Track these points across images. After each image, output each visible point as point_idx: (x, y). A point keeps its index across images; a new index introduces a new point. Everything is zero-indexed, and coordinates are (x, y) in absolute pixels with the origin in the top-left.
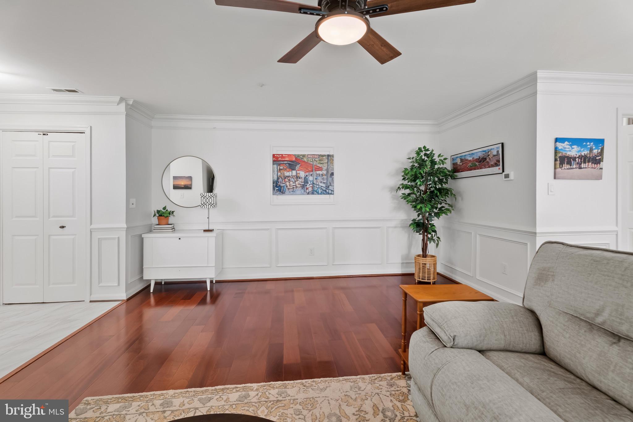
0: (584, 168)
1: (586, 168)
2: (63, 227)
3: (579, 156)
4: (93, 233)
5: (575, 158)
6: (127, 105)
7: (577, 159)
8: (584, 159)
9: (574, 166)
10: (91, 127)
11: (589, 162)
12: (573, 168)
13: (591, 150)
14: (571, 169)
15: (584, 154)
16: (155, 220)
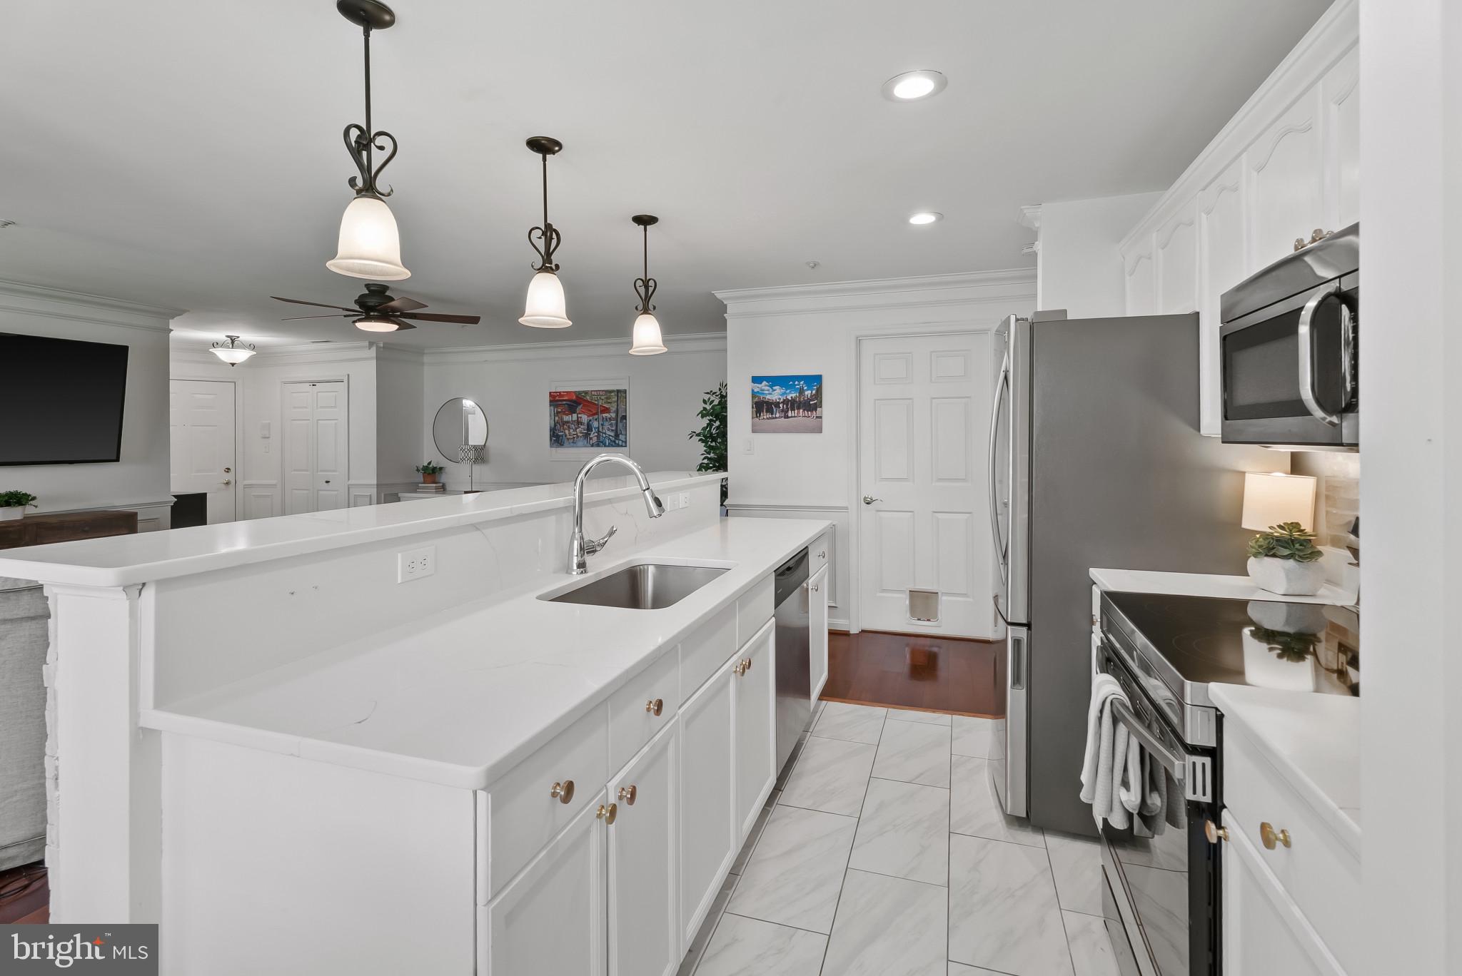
0: (792, 417)
1: (795, 417)
2: (327, 482)
3: (784, 400)
4: (351, 489)
5: (779, 403)
6: (378, 348)
7: (781, 405)
8: (792, 405)
9: (778, 415)
10: (348, 375)
11: (799, 408)
12: (776, 418)
13: (801, 391)
14: (773, 418)
15: (792, 397)
16: (420, 477)
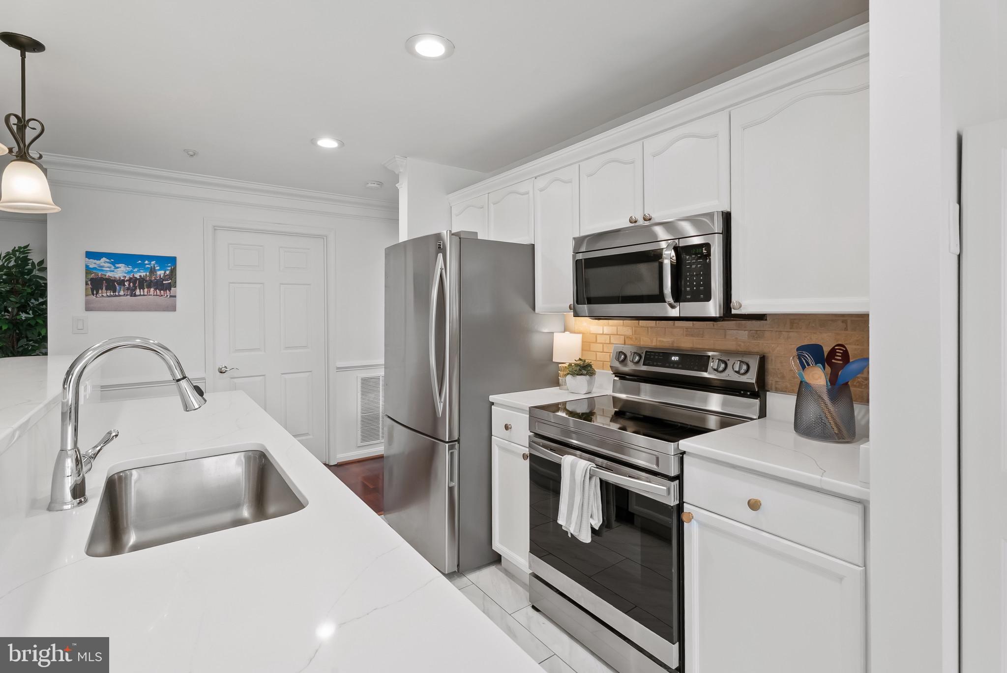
0: (140, 295)
1: (144, 295)
3: (131, 278)
5: (123, 281)
7: (126, 284)
8: (141, 283)
9: (122, 293)
11: (149, 287)
12: (119, 296)
13: (152, 271)
14: (116, 296)
